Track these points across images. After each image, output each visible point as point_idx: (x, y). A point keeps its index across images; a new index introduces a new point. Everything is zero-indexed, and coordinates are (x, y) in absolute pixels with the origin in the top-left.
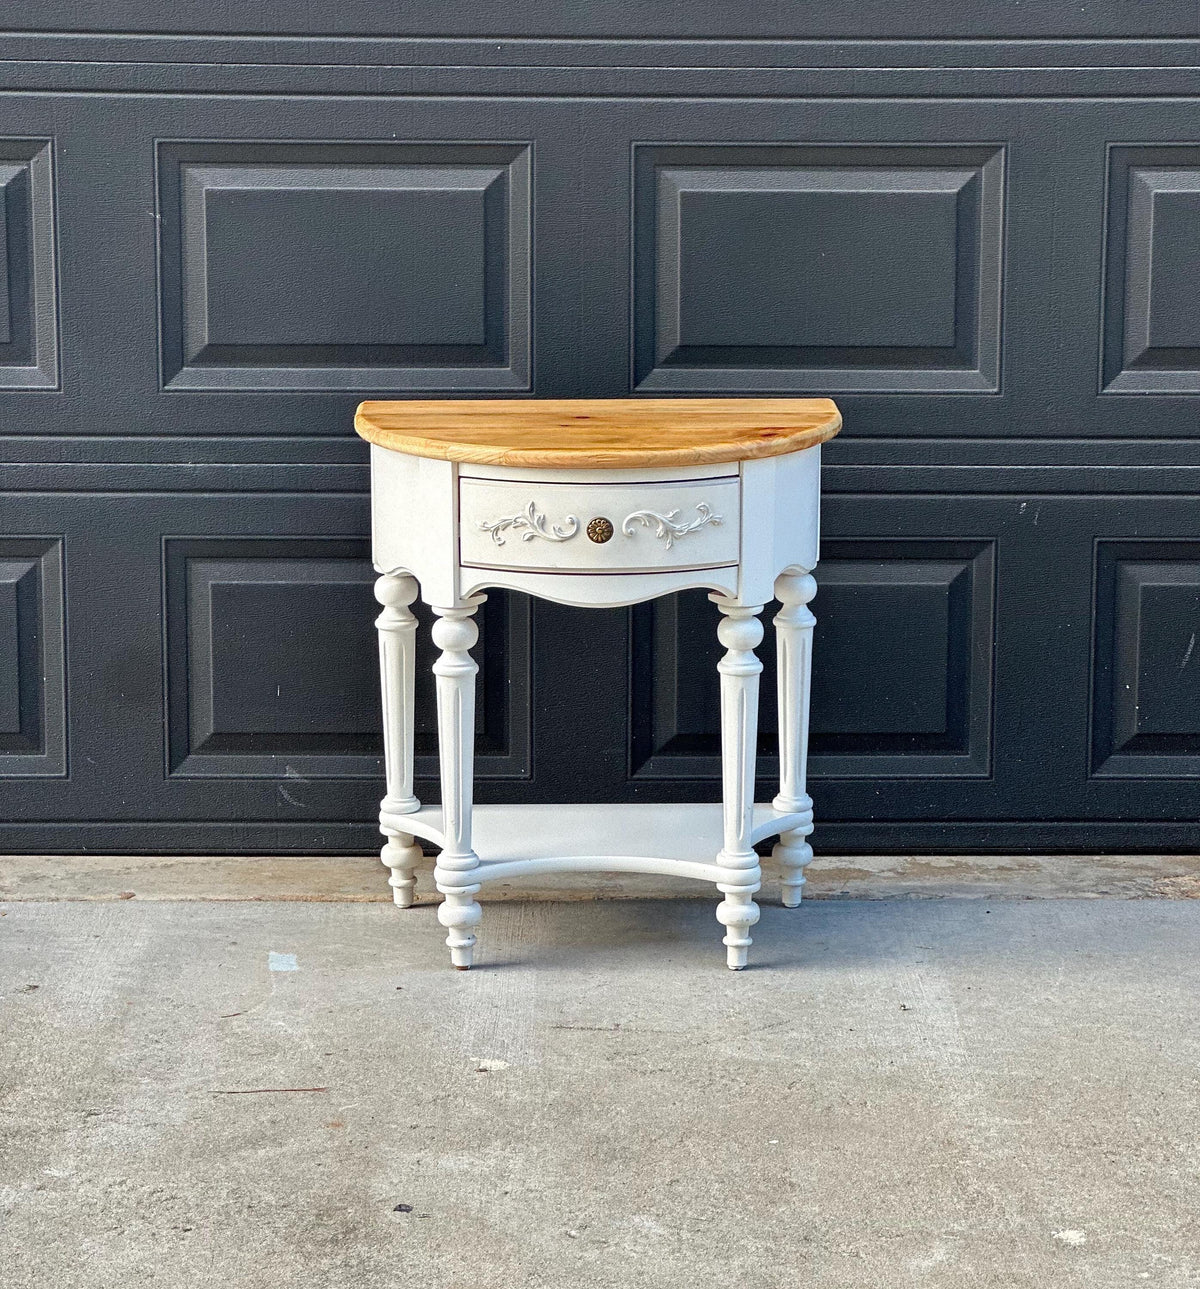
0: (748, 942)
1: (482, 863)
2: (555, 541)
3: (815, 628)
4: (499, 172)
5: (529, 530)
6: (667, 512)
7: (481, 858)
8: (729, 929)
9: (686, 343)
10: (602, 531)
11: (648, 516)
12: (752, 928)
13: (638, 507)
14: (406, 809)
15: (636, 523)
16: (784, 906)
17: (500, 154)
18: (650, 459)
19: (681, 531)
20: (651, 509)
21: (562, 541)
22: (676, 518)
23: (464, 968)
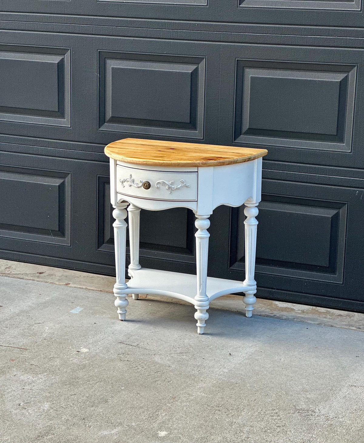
0: (205, 325)
1: (128, 288)
2: (136, 187)
3: (258, 225)
4: (196, 67)
5: (129, 183)
6: (169, 182)
7: (128, 286)
8: (198, 321)
9: (251, 127)
10: (147, 186)
11: (163, 182)
12: (206, 321)
13: (160, 179)
14: (135, 268)
15: (159, 184)
16: (246, 316)
17: (196, 61)
18: (162, 164)
19: (174, 188)
20: (165, 180)
21: (138, 188)
22: (172, 184)
23: (122, 320)
